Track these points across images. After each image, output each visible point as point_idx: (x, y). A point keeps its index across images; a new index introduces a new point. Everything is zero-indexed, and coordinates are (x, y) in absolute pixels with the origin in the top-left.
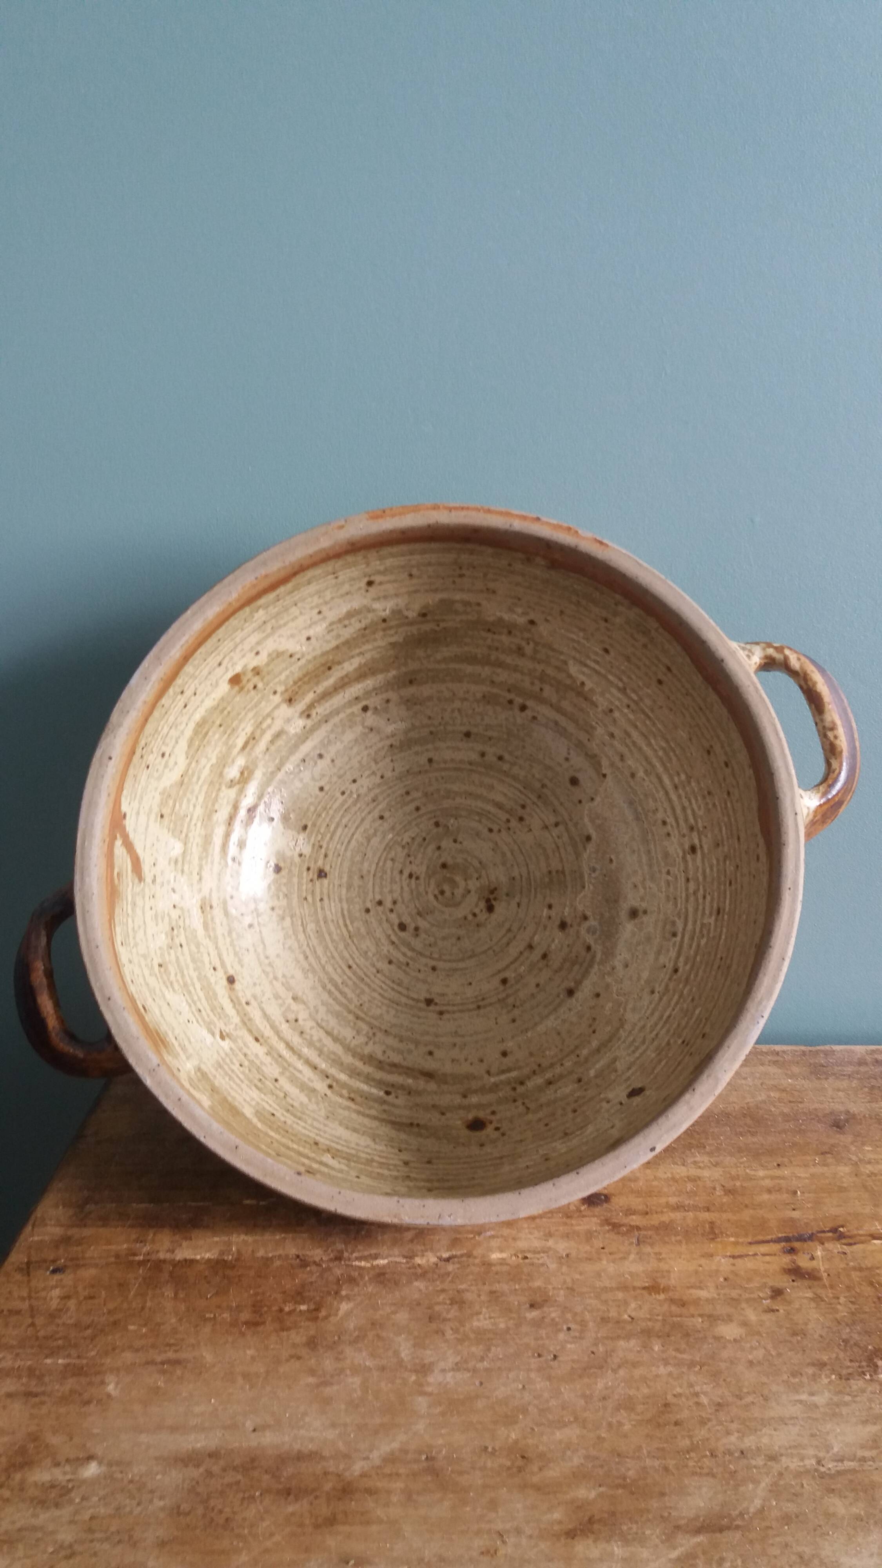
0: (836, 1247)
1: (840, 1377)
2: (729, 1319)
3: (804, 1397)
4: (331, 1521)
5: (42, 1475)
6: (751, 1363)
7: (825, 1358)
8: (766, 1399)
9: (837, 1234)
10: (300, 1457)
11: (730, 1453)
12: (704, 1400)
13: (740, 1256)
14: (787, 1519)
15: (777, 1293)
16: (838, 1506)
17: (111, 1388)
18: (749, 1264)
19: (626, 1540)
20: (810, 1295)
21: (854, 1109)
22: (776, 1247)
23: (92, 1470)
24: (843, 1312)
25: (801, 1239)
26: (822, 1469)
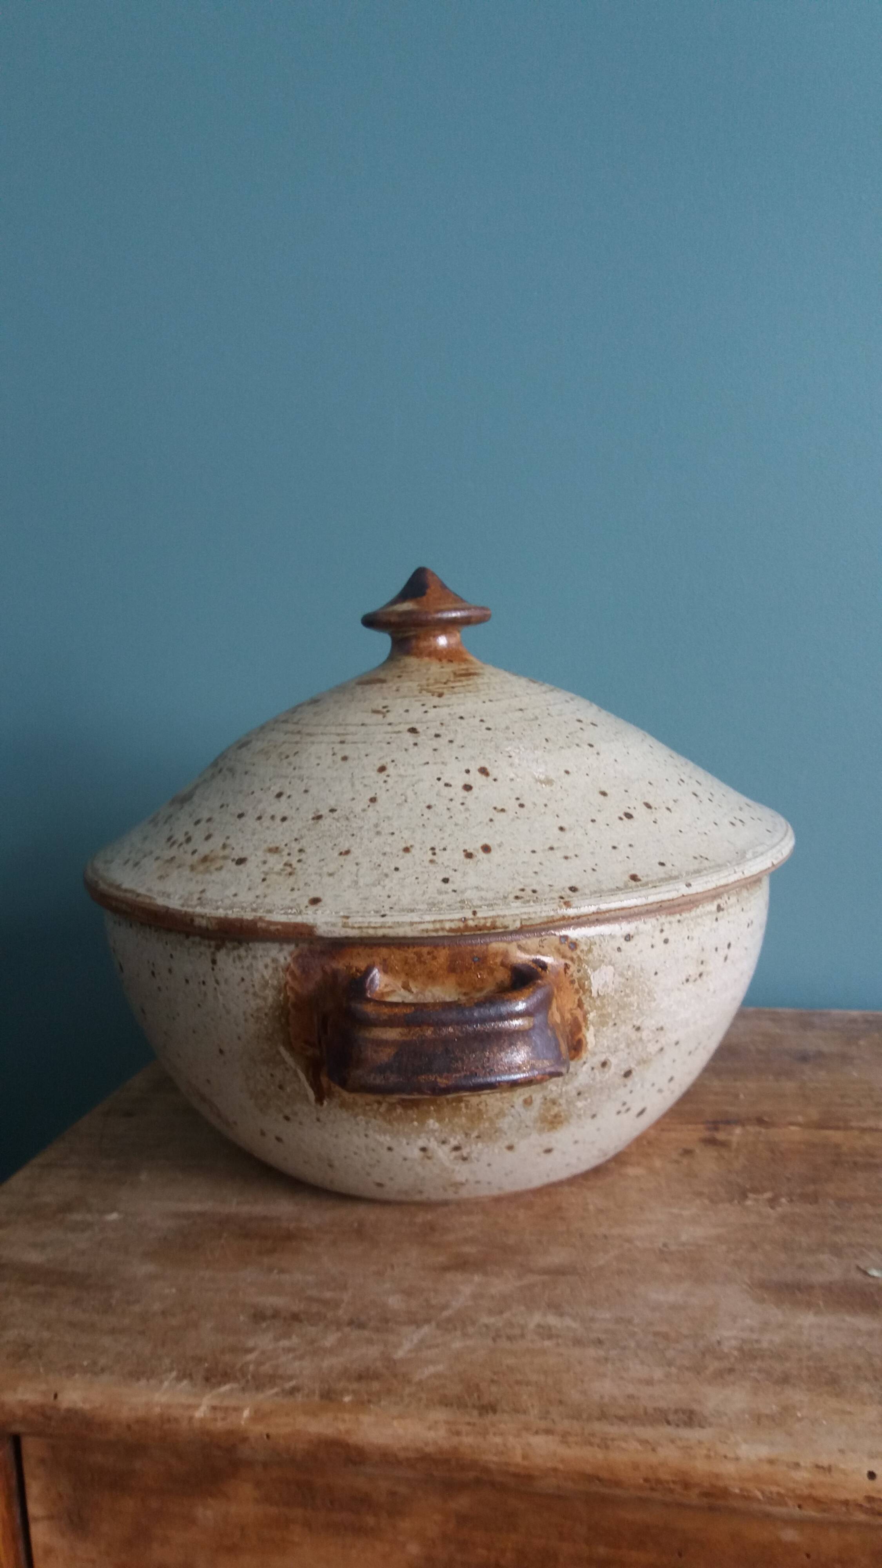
0: (752, 1129)
1: (712, 1201)
2: (639, 1164)
3: (675, 1211)
4: (272, 1251)
5: (77, 1217)
6: (641, 1190)
7: (706, 1190)
8: (641, 1209)
9: (760, 1121)
10: (265, 1218)
11: (596, 1236)
12: (591, 1207)
13: (669, 1130)
14: (620, 1272)
15: (688, 1152)
16: (666, 1269)
17: (144, 1177)
18: (673, 1135)
19: (485, 1274)
20: (715, 1154)
21: (825, 1049)
22: (701, 1127)
23: (114, 1216)
24: (737, 1165)
25: (728, 1122)
26: (665, 1249)
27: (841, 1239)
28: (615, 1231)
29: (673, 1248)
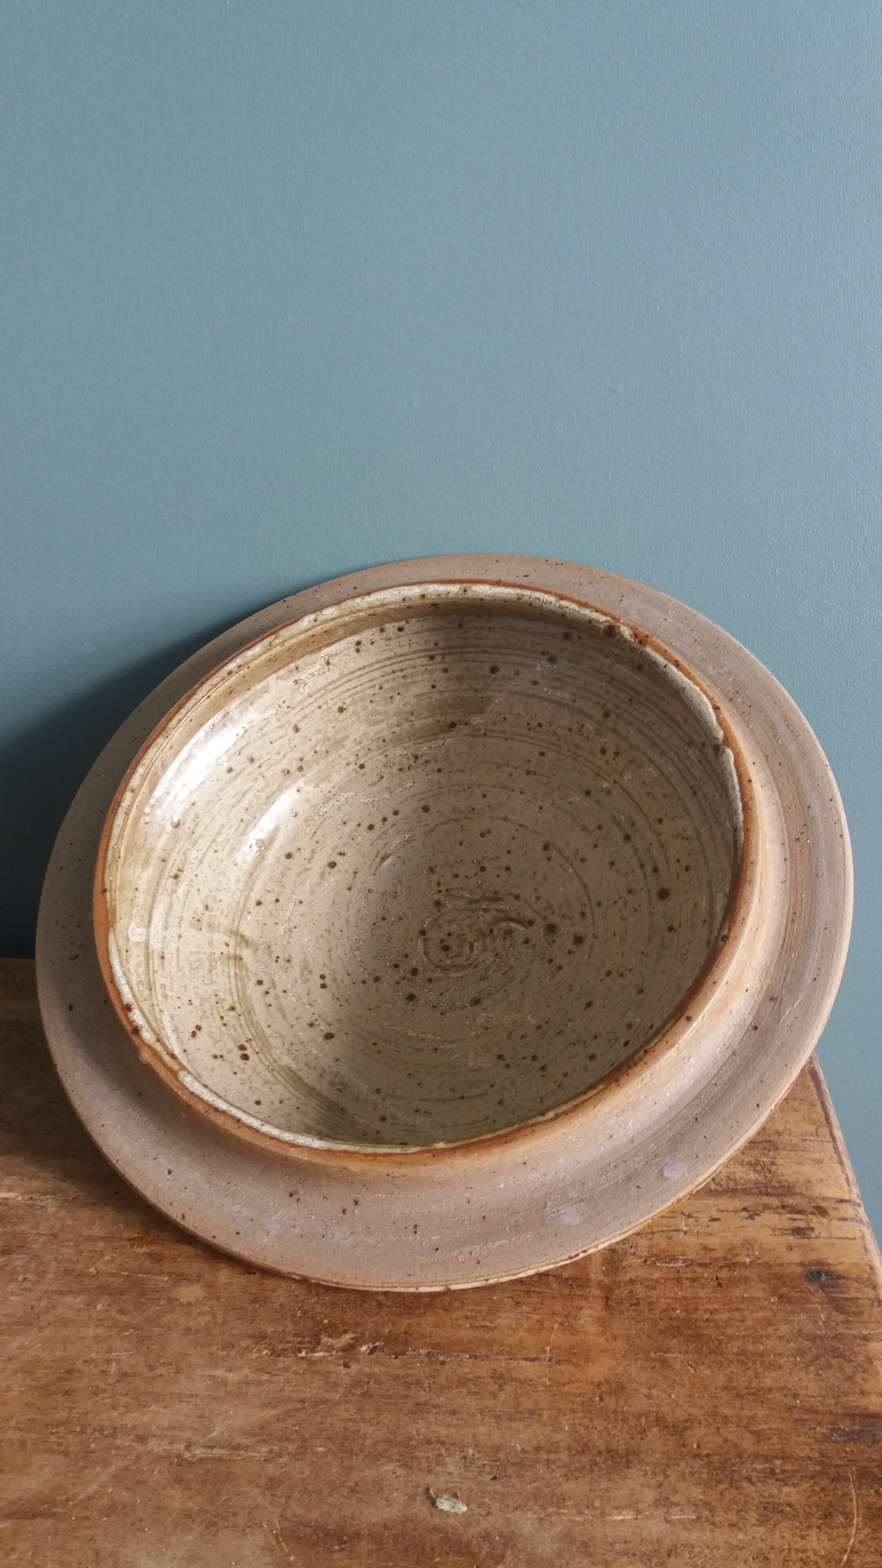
27: (418, 1428)
28: (129, 1419)
29: (199, 1452)
